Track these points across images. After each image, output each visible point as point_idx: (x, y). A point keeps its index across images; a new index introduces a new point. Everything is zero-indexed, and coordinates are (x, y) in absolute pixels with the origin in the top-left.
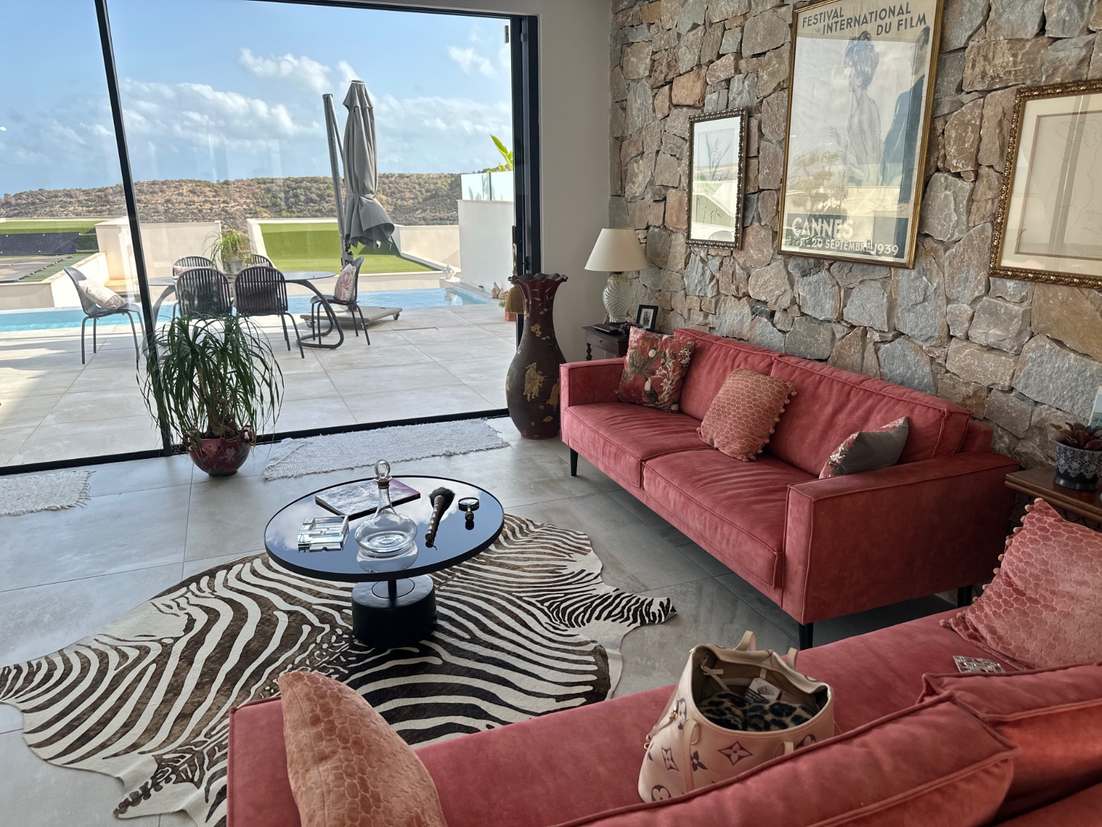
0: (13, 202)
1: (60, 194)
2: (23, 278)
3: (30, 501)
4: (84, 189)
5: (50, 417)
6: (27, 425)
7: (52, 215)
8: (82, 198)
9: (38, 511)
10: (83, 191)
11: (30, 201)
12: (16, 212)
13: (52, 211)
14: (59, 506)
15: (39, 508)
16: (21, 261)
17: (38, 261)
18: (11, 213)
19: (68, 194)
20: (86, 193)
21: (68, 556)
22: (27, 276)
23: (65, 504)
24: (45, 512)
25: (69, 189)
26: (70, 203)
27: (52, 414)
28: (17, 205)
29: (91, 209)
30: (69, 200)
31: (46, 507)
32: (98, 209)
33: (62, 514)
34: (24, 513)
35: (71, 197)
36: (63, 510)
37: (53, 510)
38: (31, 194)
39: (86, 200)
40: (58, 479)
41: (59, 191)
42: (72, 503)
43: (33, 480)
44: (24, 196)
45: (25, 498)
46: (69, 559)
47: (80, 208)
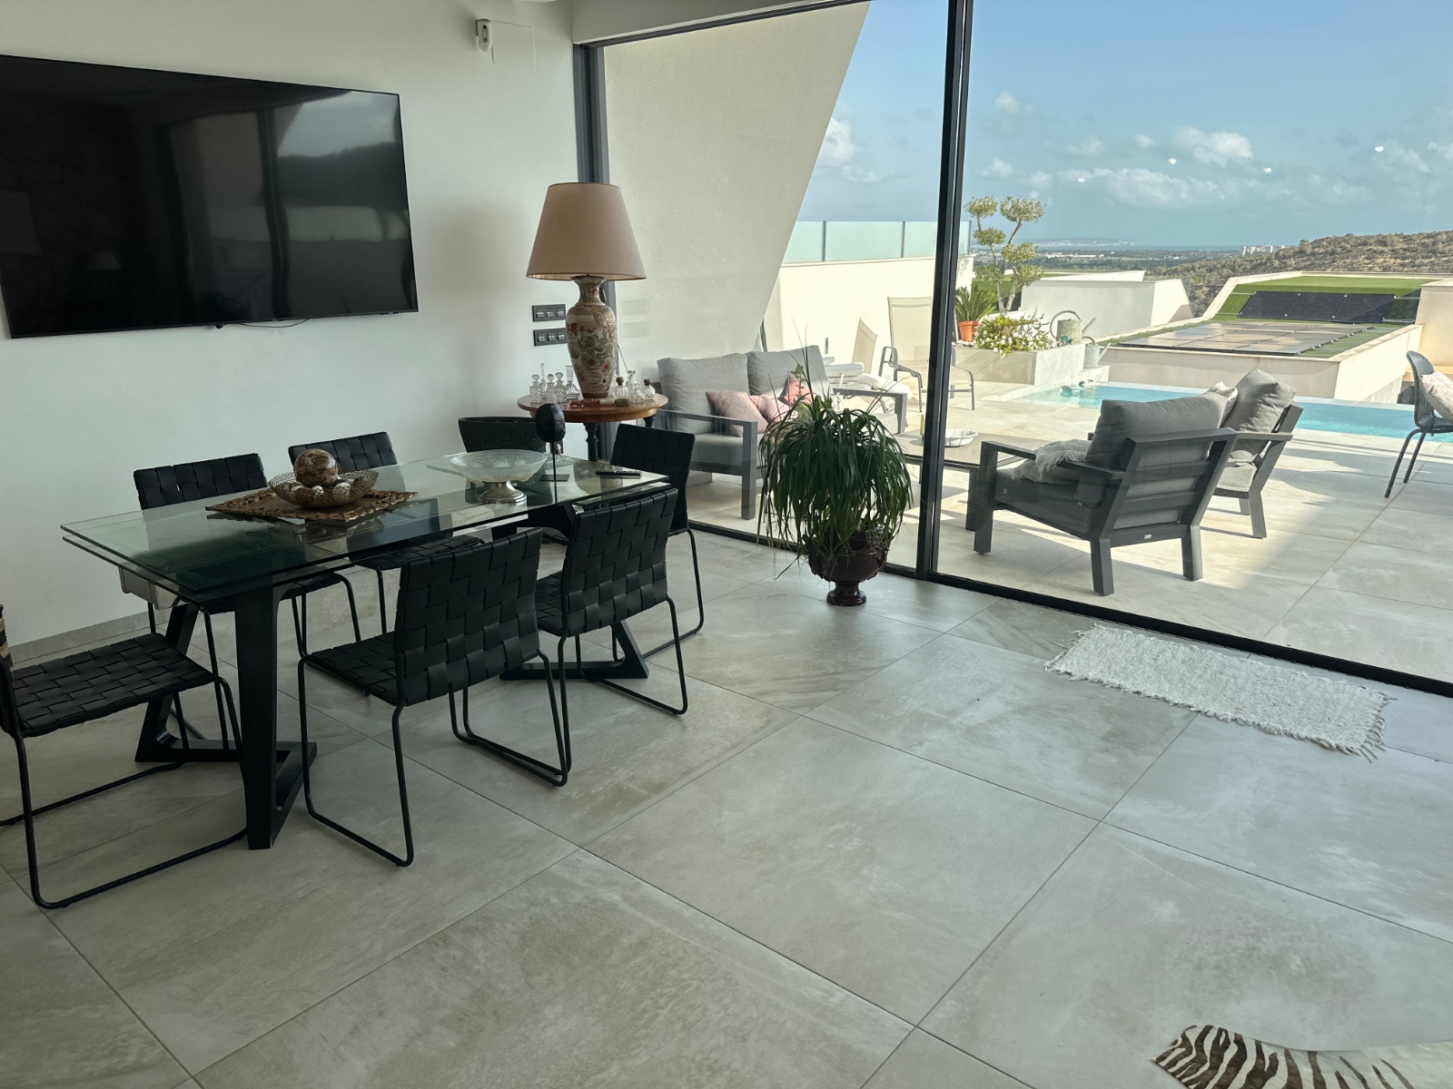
0: (1309, 250)
1: (1371, 241)
2: (1304, 352)
3: (1290, 714)
4: (1406, 234)
5: (1332, 576)
6: (1298, 580)
7: (1352, 269)
8: (1400, 246)
9: (1300, 739)
10: (1404, 237)
11: (1329, 249)
12: (1308, 263)
13: (1353, 263)
14: (1333, 743)
15: (1303, 734)
16: (1307, 329)
17: (1327, 329)
18: (1302, 265)
19: (1383, 242)
20: (1408, 239)
21: (1340, 851)
22: (1311, 350)
23: (1343, 744)
24: (1309, 744)
25: (1385, 234)
26: (1382, 252)
27: (1335, 570)
28: (1313, 254)
29: (1407, 261)
30: (1380, 248)
31: (1314, 736)
32: (1417, 262)
33: (1334, 759)
34: (1279, 734)
35: (1385, 244)
36: (1337, 753)
37: (1322, 746)
38: (1335, 241)
39: (1405, 250)
40: (1337, 691)
41: (1372, 237)
42: (1356, 747)
43: (1299, 679)
44: (1325, 243)
45: (1284, 708)
46: (1341, 856)
47: (1393, 261)
